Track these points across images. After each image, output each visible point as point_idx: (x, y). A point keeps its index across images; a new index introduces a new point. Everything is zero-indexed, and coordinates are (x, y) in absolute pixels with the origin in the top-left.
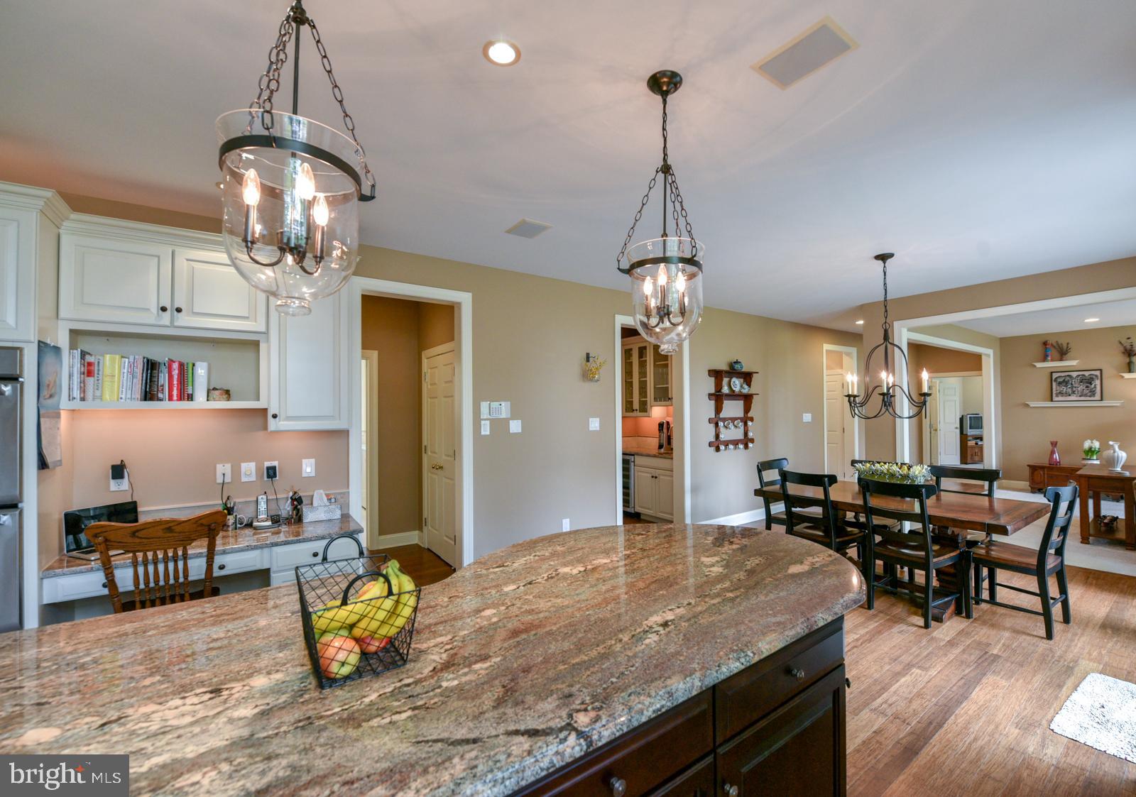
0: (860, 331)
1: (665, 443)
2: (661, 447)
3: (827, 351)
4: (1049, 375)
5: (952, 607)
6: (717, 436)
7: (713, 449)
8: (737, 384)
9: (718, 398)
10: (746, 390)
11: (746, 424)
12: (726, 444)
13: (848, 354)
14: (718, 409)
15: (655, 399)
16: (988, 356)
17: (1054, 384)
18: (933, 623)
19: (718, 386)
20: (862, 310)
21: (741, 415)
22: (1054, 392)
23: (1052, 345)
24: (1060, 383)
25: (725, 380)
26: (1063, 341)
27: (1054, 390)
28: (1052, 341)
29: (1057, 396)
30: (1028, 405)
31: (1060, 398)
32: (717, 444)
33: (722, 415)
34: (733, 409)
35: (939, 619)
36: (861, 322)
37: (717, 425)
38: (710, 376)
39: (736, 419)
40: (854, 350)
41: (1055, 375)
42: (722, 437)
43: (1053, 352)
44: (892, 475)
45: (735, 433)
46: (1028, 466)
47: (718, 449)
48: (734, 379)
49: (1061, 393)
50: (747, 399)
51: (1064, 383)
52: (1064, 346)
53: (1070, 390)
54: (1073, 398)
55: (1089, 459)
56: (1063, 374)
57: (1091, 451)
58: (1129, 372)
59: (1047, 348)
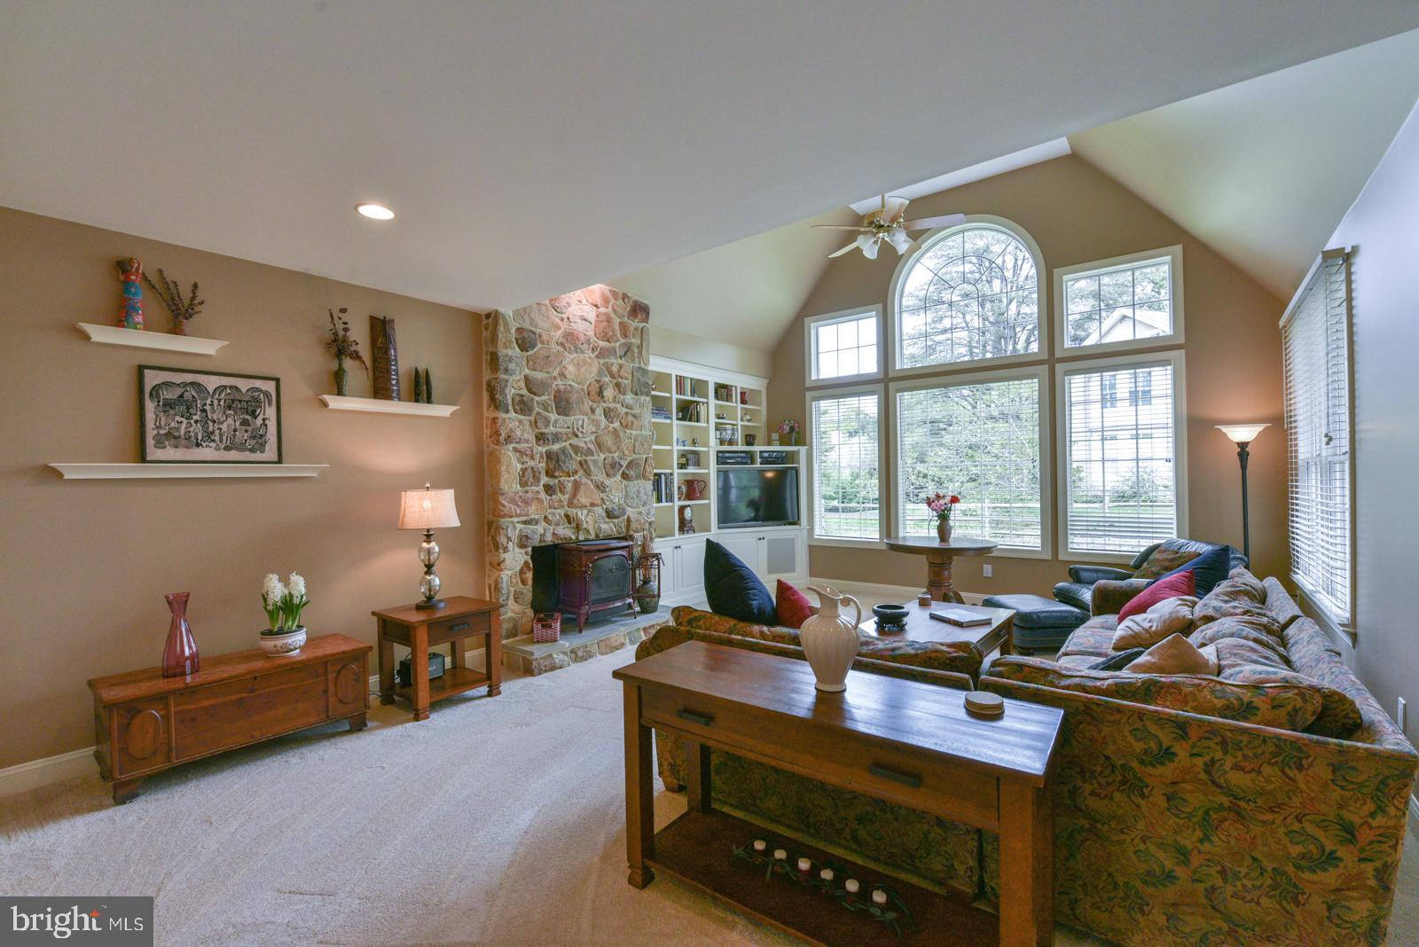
4: (133, 373)
17: (150, 406)
22: (150, 433)
23: (144, 277)
24: (168, 405)
26: (182, 277)
27: (150, 424)
28: (146, 264)
29: (160, 444)
31: (170, 453)
41: (152, 379)
43: (146, 302)
49: (171, 437)
51: (181, 404)
52: (186, 295)
53: (197, 430)
54: (207, 452)
55: (281, 632)
56: (178, 378)
57: (289, 607)
58: (340, 393)
59: (126, 284)
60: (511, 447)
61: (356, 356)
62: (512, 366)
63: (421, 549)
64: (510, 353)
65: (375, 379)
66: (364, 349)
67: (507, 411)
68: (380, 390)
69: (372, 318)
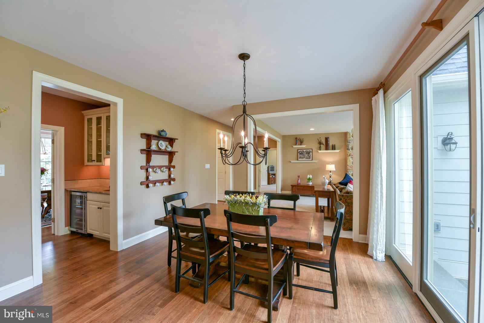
3: (218, 133)
4: (297, 150)
6: (147, 178)
7: (144, 186)
8: (163, 145)
9: (148, 152)
10: (169, 149)
11: (169, 170)
12: (154, 183)
14: (148, 160)
16: (279, 142)
17: (299, 154)
19: (149, 145)
20: (233, 110)
21: (167, 164)
22: (299, 157)
24: (300, 154)
25: (154, 142)
26: (301, 138)
27: (299, 156)
28: (298, 137)
29: (299, 158)
30: (290, 162)
33: (151, 164)
36: (233, 119)
37: (147, 170)
38: (142, 137)
39: (163, 166)
40: (230, 135)
41: (299, 151)
42: (151, 178)
43: (298, 142)
45: (162, 175)
46: (291, 185)
47: (148, 186)
48: (161, 142)
49: (300, 158)
50: (171, 155)
52: (302, 140)
53: (303, 156)
54: (304, 159)
55: (309, 182)
56: (301, 150)
57: (309, 179)
58: (320, 150)
59: (297, 140)
60: (350, 157)
61: (323, 144)
62: (350, 141)
63: (329, 174)
64: (350, 139)
65: (326, 147)
66: (324, 143)
67: (349, 150)
68: (327, 148)
69: (326, 138)
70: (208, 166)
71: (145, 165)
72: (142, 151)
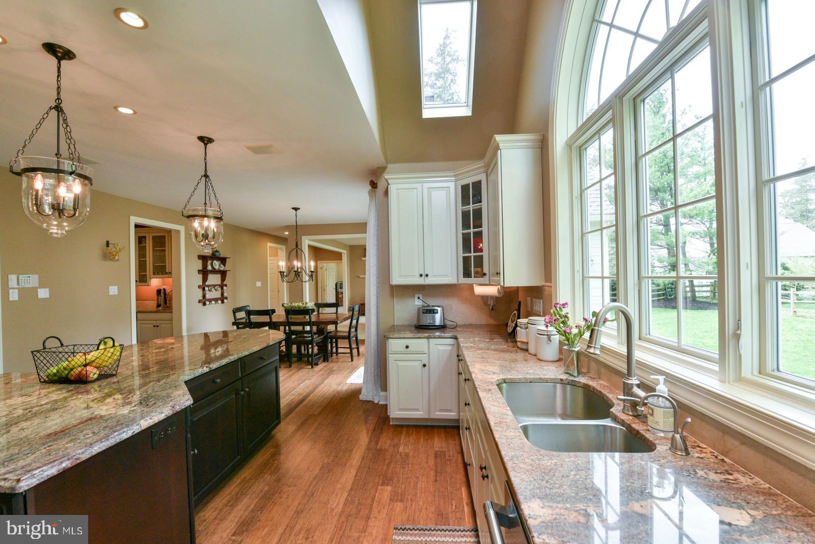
0: (287, 237)
1: (162, 303)
2: (158, 306)
3: (269, 247)
5: (322, 359)
6: (204, 296)
7: (201, 304)
8: (217, 264)
9: (204, 273)
10: (222, 268)
11: (222, 289)
12: (210, 301)
13: (281, 249)
14: (205, 279)
15: (154, 274)
16: (344, 253)
18: (314, 366)
19: (205, 266)
20: (287, 228)
21: (219, 282)
25: (209, 262)
30: (359, 277)
32: (204, 301)
33: (207, 283)
34: (214, 279)
35: (317, 364)
36: (287, 233)
37: (204, 289)
38: (199, 259)
39: (217, 285)
40: (284, 247)
42: (208, 296)
44: (299, 307)
45: (216, 294)
47: (204, 304)
48: (215, 262)
50: (223, 274)
70: (259, 284)
71: (201, 284)
72: (199, 271)
